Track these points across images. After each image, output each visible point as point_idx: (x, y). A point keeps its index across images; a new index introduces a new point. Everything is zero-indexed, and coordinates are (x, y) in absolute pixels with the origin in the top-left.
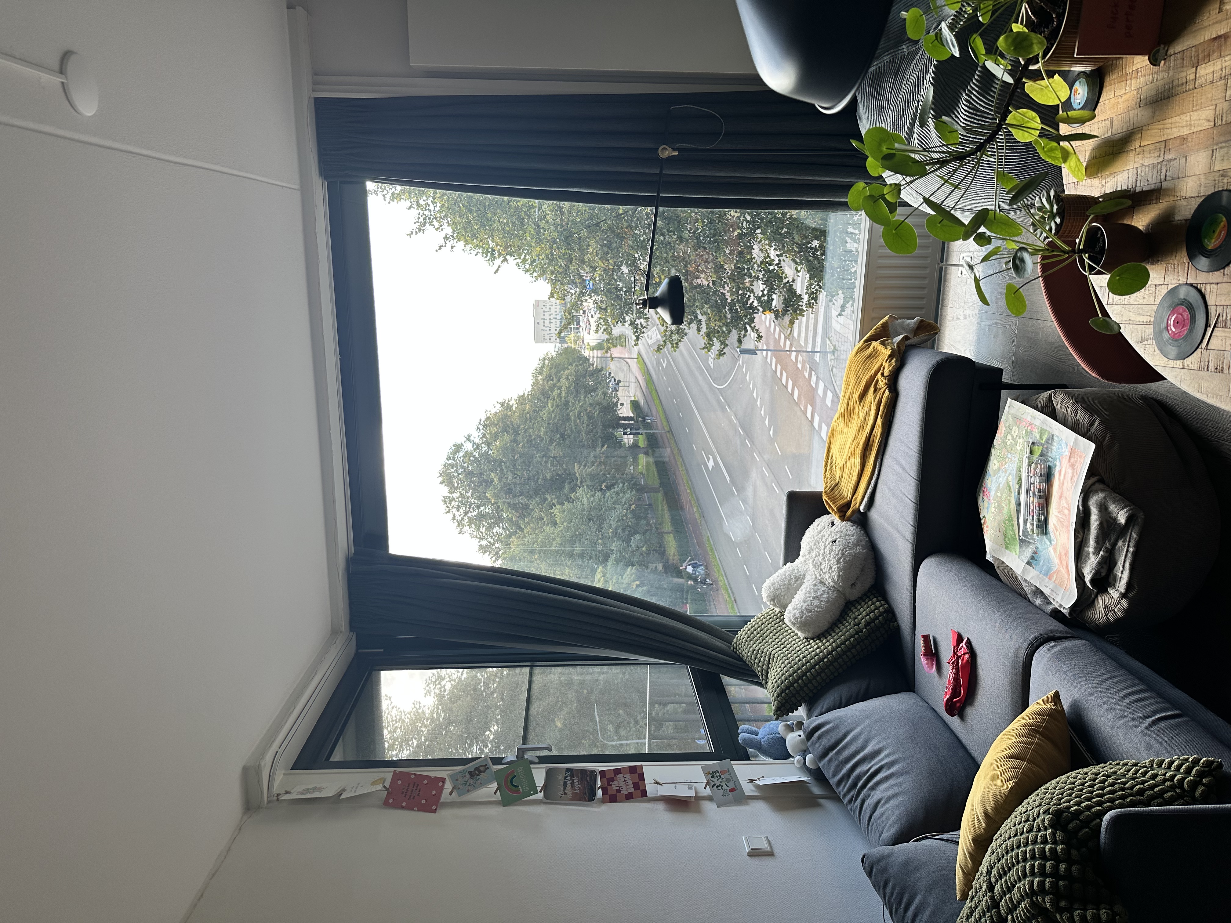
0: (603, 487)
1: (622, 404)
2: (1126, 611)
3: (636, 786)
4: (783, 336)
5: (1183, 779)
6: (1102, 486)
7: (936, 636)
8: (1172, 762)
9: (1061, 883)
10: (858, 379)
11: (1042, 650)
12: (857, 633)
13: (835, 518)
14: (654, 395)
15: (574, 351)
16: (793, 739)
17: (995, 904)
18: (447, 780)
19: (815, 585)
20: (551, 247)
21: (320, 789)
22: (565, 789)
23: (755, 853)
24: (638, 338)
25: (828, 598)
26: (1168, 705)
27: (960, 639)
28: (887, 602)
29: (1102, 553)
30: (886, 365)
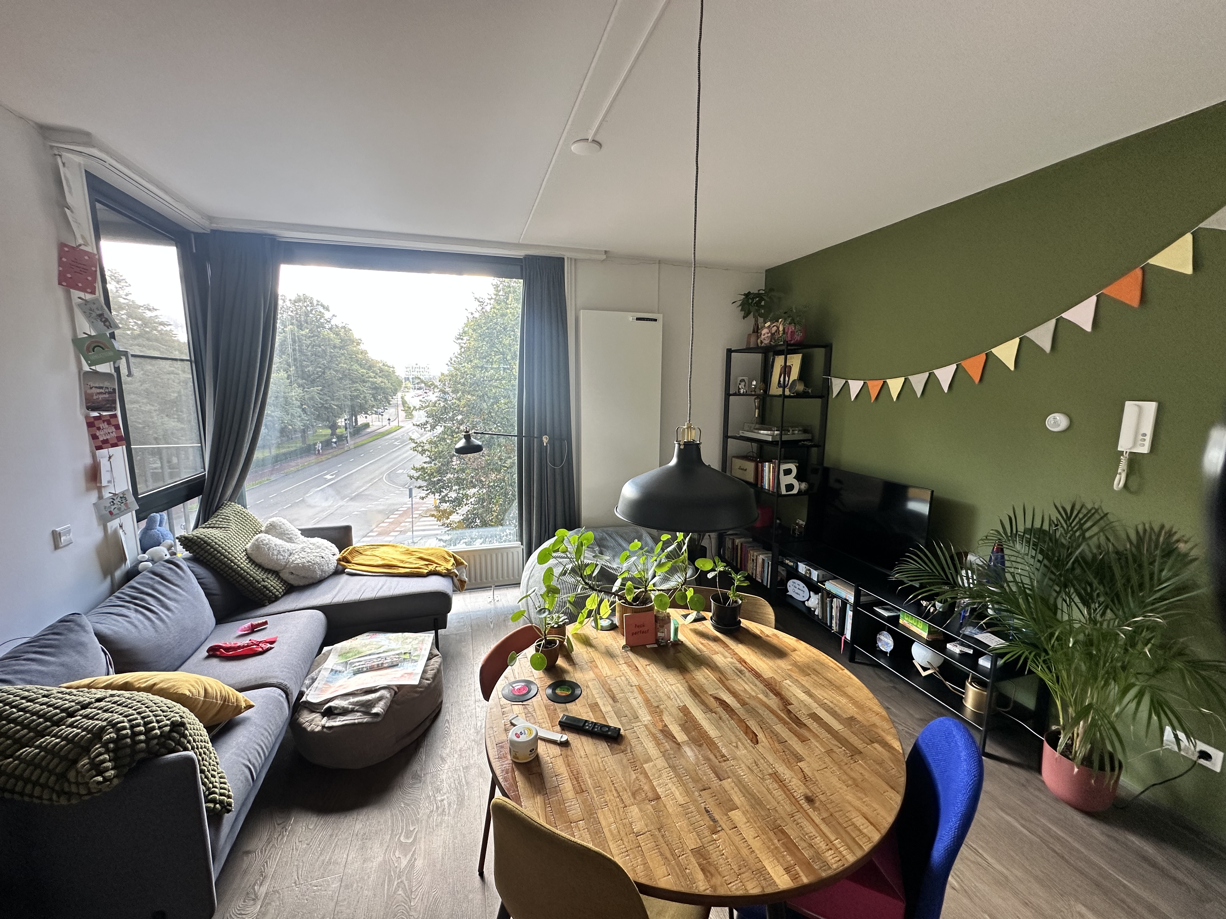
0: (304, 406)
1: (366, 417)
2: (313, 732)
3: (106, 442)
4: (420, 512)
5: (216, 793)
6: (393, 694)
7: (268, 629)
8: (225, 783)
9: (128, 740)
10: (432, 555)
11: (280, 691)
12: (257, 581)
13: (338, 556)
14: (375, 438)
15: (400, 386)
16: (162, 551)
17: (85, 707)
18: (94, 296)
19: (288, 550)
20: (471, 374)
21: (70, 192)
22: (96, 387)
23: (56, 536)
24: (419, 426)
25: (280, 559)
26: (258, 771)
27: (272, 643)
28: (282, 596)
29: (351, 706)
30: (442, 568)
